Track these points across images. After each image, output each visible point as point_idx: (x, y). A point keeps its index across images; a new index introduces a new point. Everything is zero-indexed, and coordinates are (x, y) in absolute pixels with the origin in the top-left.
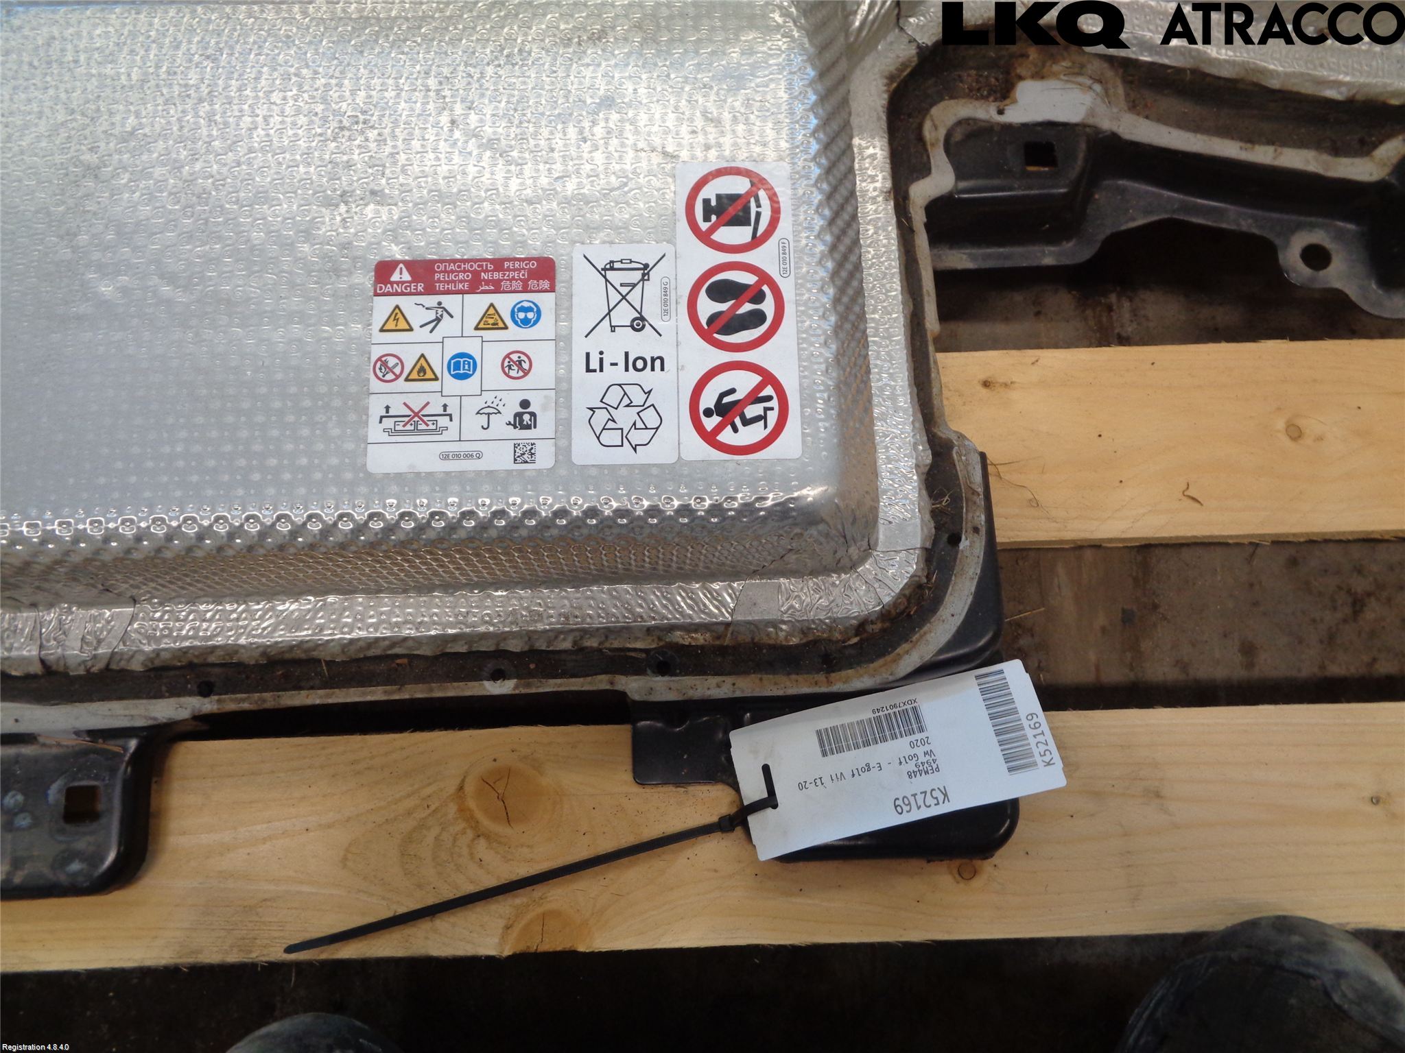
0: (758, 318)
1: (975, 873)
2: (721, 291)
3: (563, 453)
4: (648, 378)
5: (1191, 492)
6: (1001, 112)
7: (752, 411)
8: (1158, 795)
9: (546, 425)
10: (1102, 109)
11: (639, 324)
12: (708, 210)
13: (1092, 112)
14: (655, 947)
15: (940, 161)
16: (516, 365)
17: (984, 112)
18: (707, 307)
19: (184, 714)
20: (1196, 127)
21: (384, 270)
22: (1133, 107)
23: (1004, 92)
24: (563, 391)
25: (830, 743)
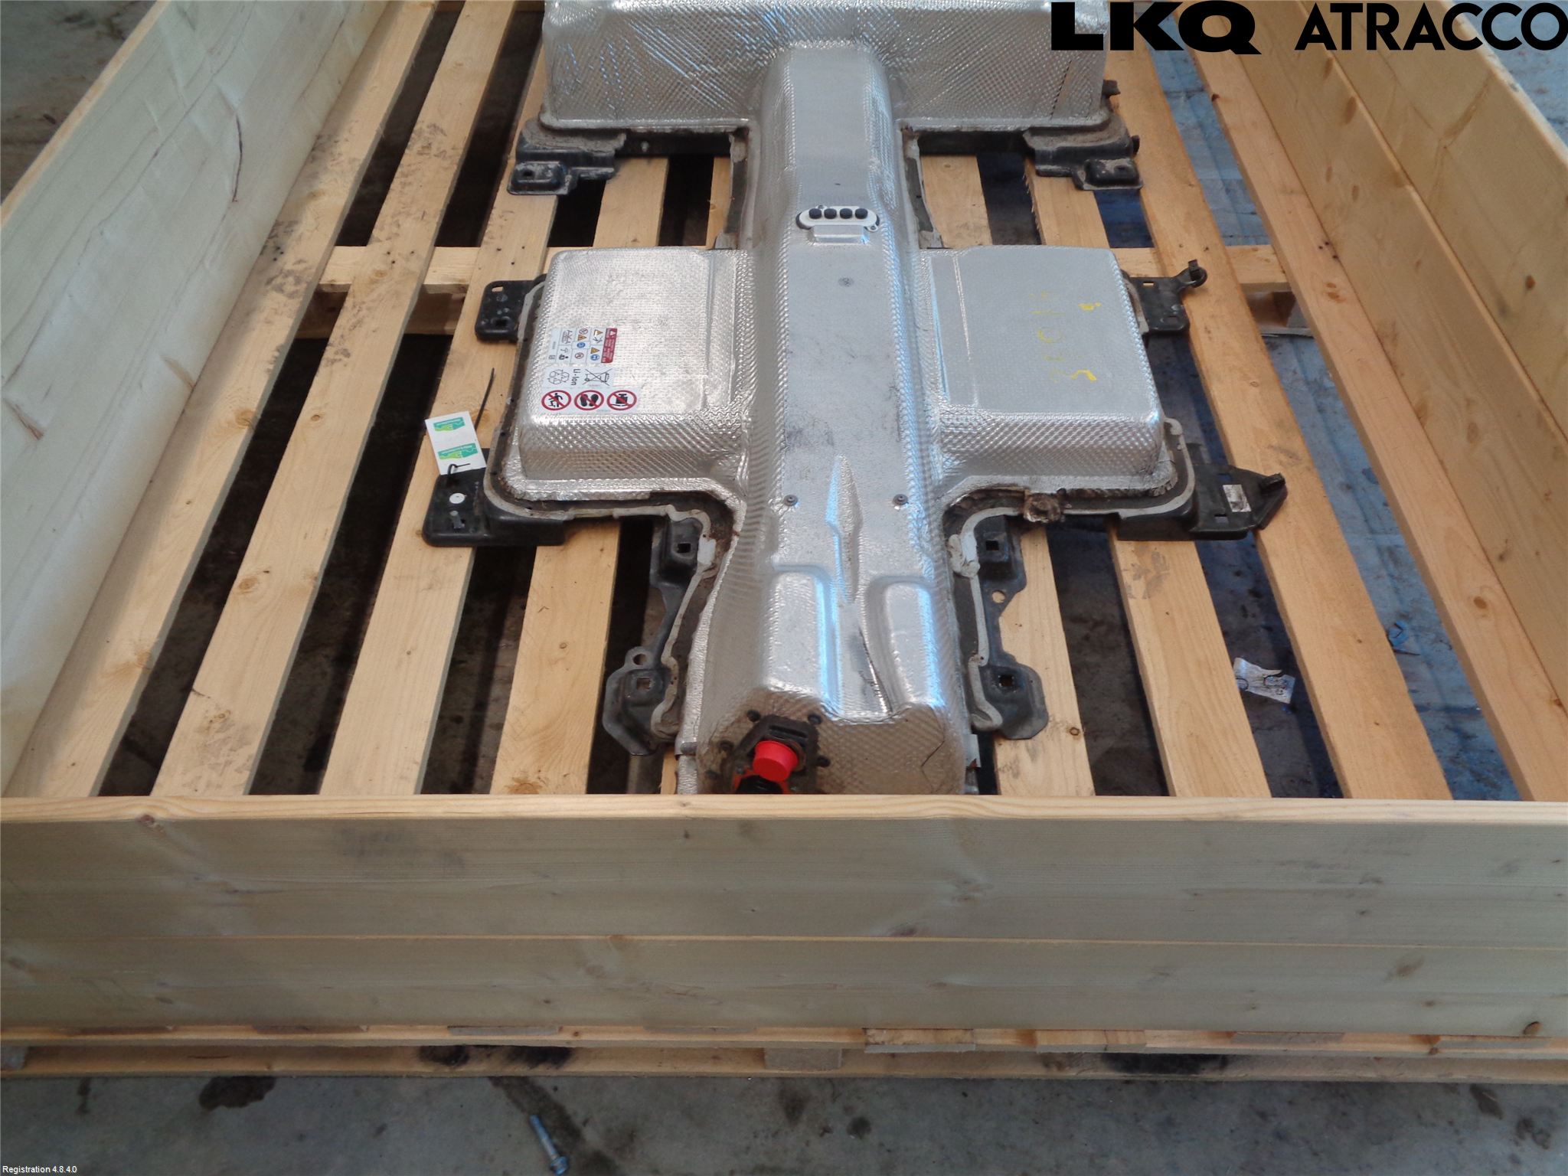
0: (585, 405)
2: (595, 398)
3: (550, 365)
4: (570, 381)
5: (544, 610)
6: (704, 536)
7: (555, 403)
8: (430, 588)
9: (560, 362)
11: (587, 380)
12: (623, 395)
13: (701, 565)
14: (420, 456)
16: (579, 356)
18: (590, 395)
19: (519, 336)
21: (614, 330)
24: (570, 365)
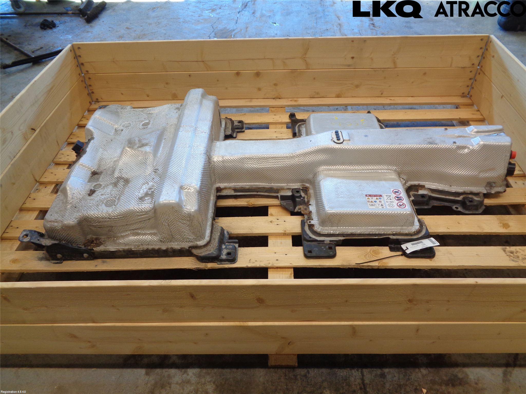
0: (401, 199)
1: (432, 260)
2: (397, 197)
3: (386, 207)
4: (392, 203)
6: (418, 193)
9: (384, 206)
10: (428, 193)
12: (395, 192)
15: (412, 196)
16: (380, 202)
17: (416, 193)
18: (396, 199)
20: (440, 195)
21: (366, 195)
22: (432, 193)
23: (417, 191)
24: (385, 203)
25: (412, 244)
